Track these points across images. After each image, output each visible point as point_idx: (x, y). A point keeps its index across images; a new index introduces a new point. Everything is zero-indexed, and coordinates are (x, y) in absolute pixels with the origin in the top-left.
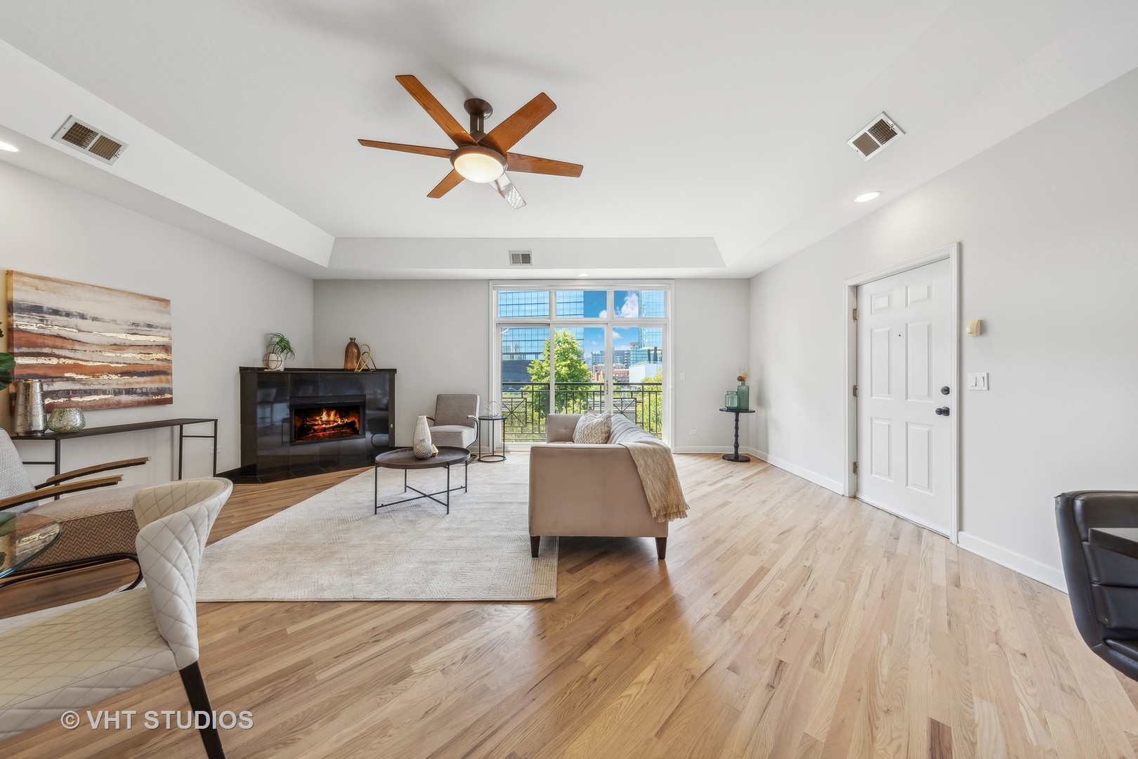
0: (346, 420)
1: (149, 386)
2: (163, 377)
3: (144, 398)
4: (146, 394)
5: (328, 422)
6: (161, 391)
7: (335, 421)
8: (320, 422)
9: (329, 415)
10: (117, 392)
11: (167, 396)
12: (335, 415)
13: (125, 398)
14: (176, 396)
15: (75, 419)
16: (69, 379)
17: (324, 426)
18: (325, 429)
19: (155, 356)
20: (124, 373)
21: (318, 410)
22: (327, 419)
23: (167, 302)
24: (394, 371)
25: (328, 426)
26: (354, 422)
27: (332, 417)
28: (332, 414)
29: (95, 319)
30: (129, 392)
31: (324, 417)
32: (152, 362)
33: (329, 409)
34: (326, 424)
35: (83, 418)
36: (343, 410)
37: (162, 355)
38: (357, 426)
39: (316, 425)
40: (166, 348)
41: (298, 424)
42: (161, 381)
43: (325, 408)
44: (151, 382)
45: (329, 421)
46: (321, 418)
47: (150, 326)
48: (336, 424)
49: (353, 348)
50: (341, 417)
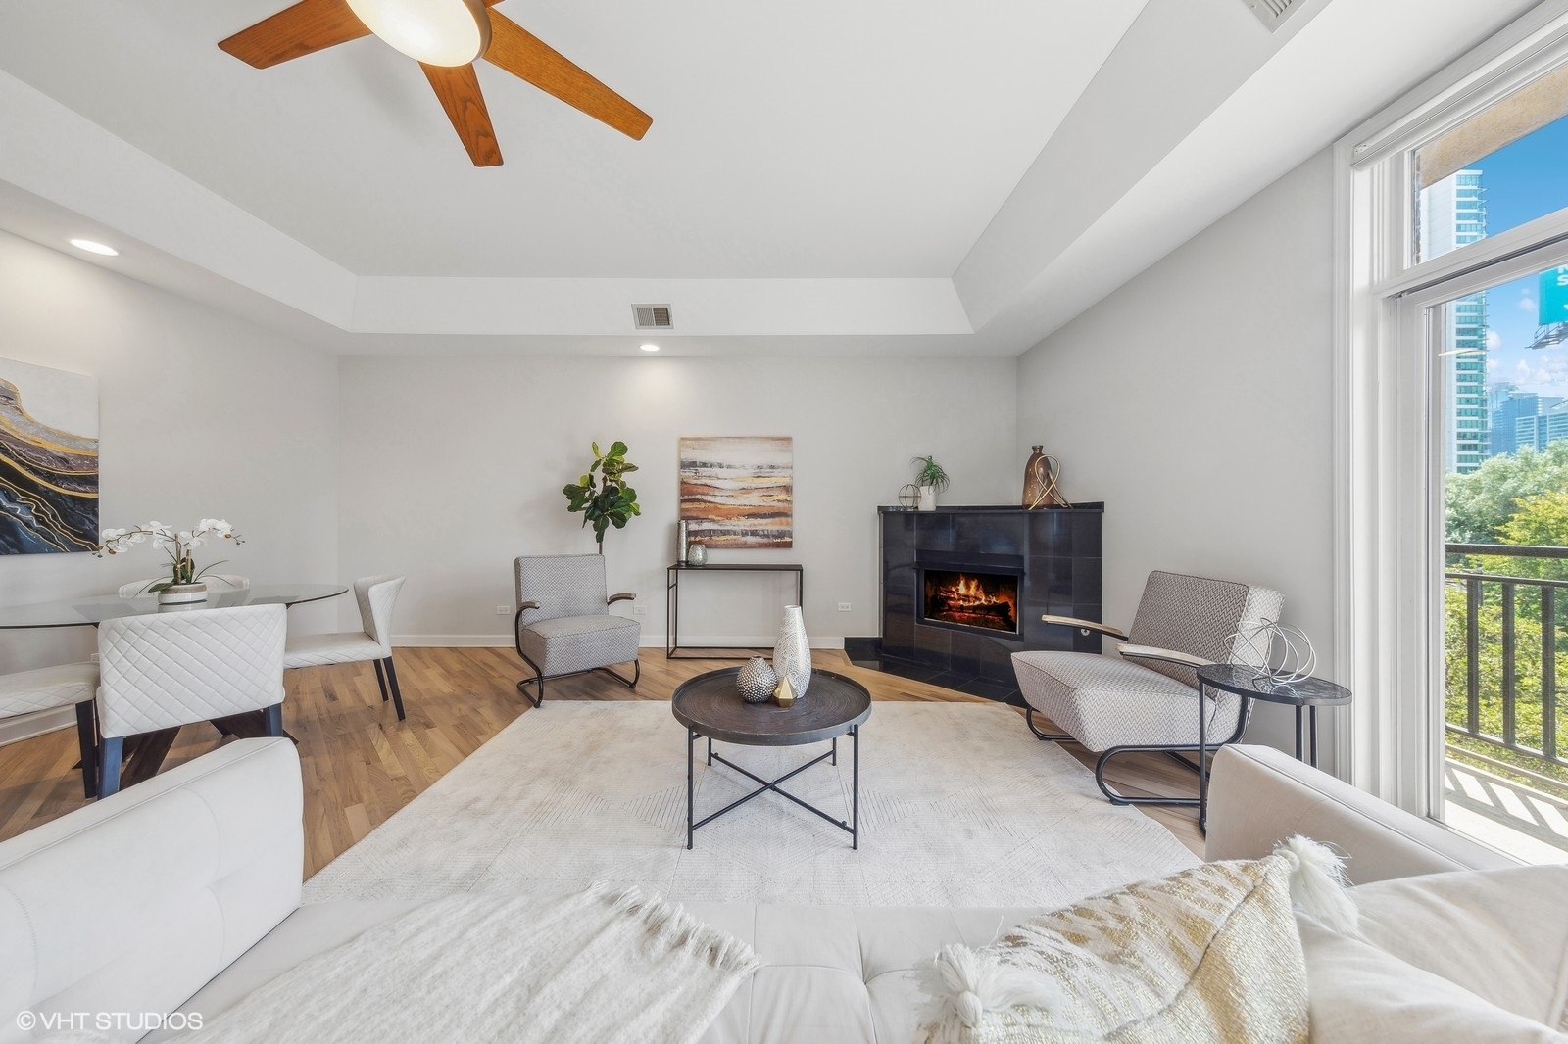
0: (994, 600)
1: (770, 528)
2: (783, 519)
3: (766, 540)
4: (767, 536)
5: (966, 598)
6: (781, 534)
7: (977, 599)
8: (956, 597)
9: (968, 587)
10: (744, 533)
11: (787, 539)
12: (978, 587)
13: (750, 539)
14: (796, 540)
15: (698, 555)
16: (711, 520)
17: (961, 603)
18: (962, 609)
19: (776, 498)
20: (751, 516)
21: (953, 578)
22: (966, 592)
23: (788, 439)
24: (1100, 506)
25: (966, 604)
26: (1006, 605)
27: (973, 592)
28: (973, 584)
29: (729, 467)
30: (754, 533)
31: (962, 589)
32: (773, 504)
33: (969, 577)
34: (964, 601)
35: (704, 555)
36: (992, 581)
37: (783, 496)
38: (1011, 613)
39: (952, 599)
40: (787, 489)
41: (931, 594)
42: (782, 524)
43: (964, 574)
44: (773, 524)
45: (968, 597)
46: (958, 590)
47: (772, 467)
48: (977, 603)
49: (1039, 466)
50: (987, 594)
